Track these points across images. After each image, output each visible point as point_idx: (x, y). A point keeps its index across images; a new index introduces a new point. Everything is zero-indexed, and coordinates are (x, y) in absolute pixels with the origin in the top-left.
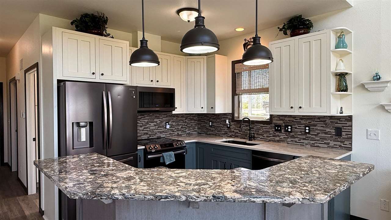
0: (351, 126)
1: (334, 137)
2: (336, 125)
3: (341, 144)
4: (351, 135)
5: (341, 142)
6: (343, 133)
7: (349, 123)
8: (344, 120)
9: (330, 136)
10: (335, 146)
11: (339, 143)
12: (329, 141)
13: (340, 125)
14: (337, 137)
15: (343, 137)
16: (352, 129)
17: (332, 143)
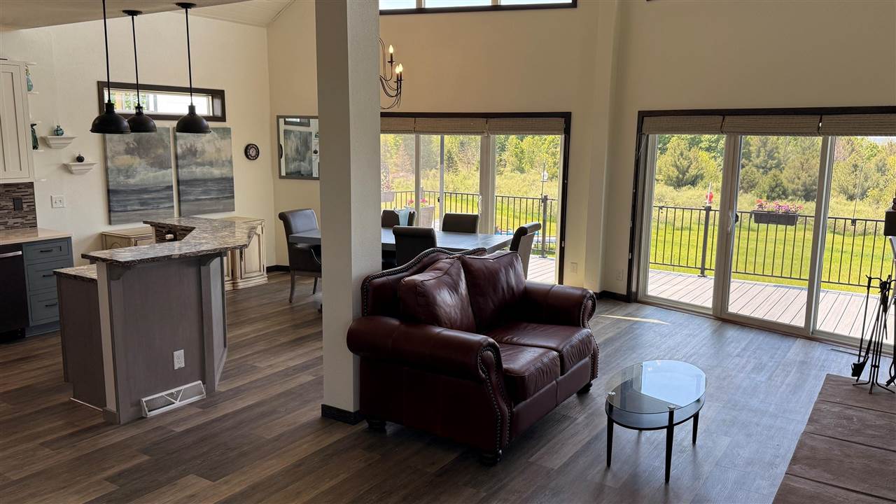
0: (34, 194)
1: (13, 212)
2: (14, 194)
3: (23, 221)
4: (34, 205)
5: (22, 217)
6: (25, 206)
7: (30, 190)
8: (23, 187)
9: (6, 211)
10: (16, 225)
11: (19, 220)
12: (7, 220)
13: (18, 194)
14: (17, 212)
15: (25, 210)
16: (34, 198)
17: (11, 222)
